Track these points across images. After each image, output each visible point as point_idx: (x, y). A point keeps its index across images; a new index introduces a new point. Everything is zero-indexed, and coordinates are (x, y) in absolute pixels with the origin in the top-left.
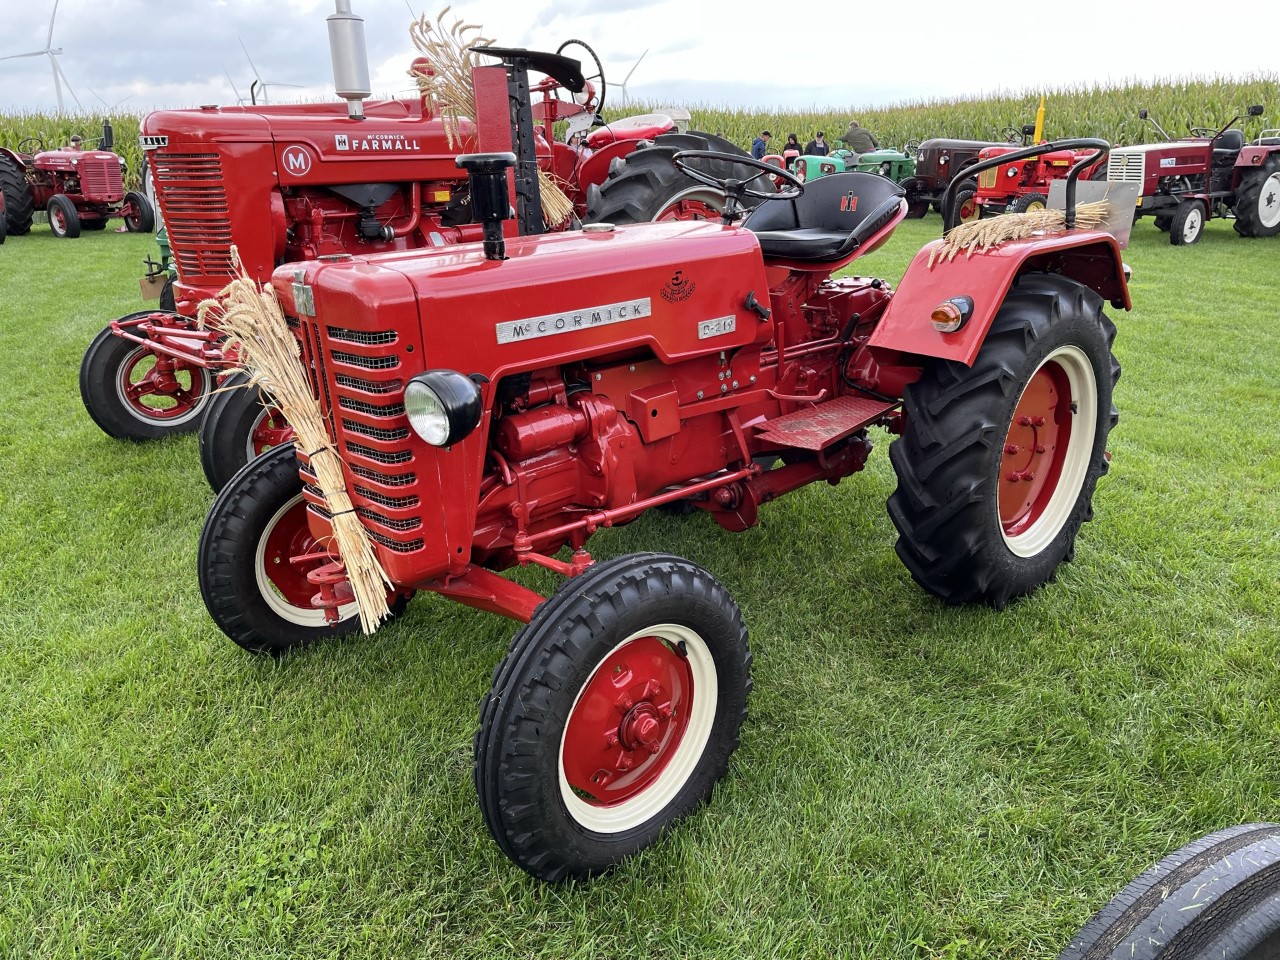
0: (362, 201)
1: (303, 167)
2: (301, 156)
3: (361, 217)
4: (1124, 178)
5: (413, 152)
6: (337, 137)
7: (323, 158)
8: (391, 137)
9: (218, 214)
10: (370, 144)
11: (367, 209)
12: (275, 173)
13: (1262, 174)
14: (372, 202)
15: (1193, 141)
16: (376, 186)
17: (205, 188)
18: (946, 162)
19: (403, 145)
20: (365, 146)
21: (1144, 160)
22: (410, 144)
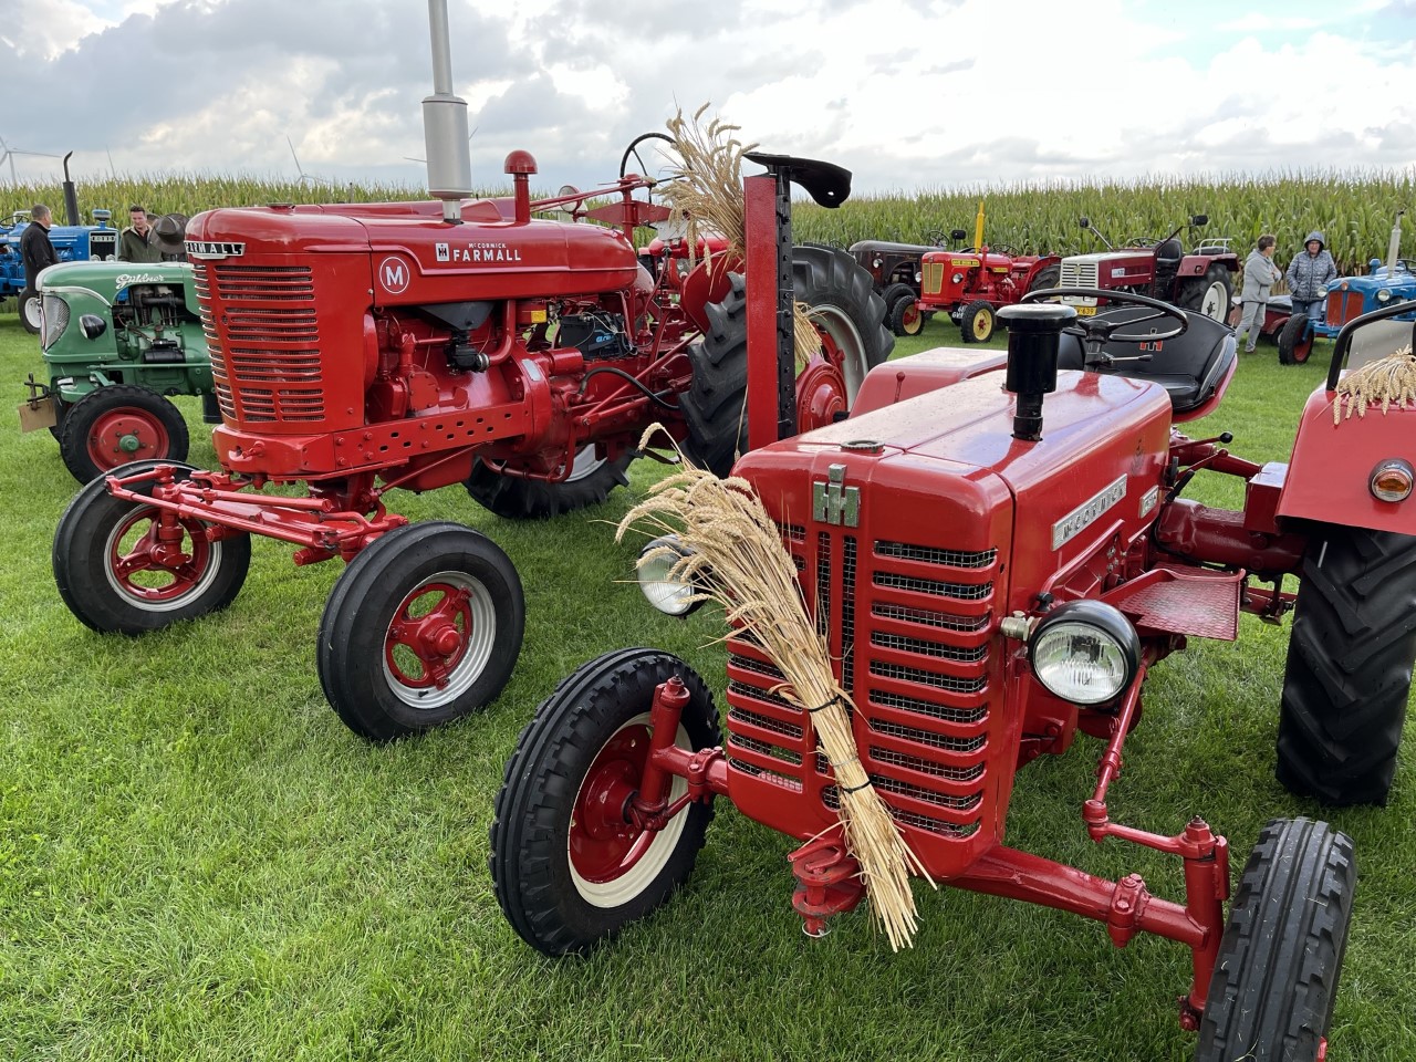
0: (458, 323)
1: (401, 283)
2: (399, 268)
3: (454, 343)
4: (1078, 284)
5: (513, 263)
6: (438, 246)
7: (424, 272)
8: (493, 246)
9: (305, 344)
10: (471, 255)
11: (463, 334)
12: (372, 291)
13: (1203, 284)
14: (469, 324)
15: (1136, 251)
16: (473, 305)
17: (292, 311)
18: (880, 265)
19: (505, 256)
20: (466, 257)
21: (1097, 270)
22: (512, 255)
